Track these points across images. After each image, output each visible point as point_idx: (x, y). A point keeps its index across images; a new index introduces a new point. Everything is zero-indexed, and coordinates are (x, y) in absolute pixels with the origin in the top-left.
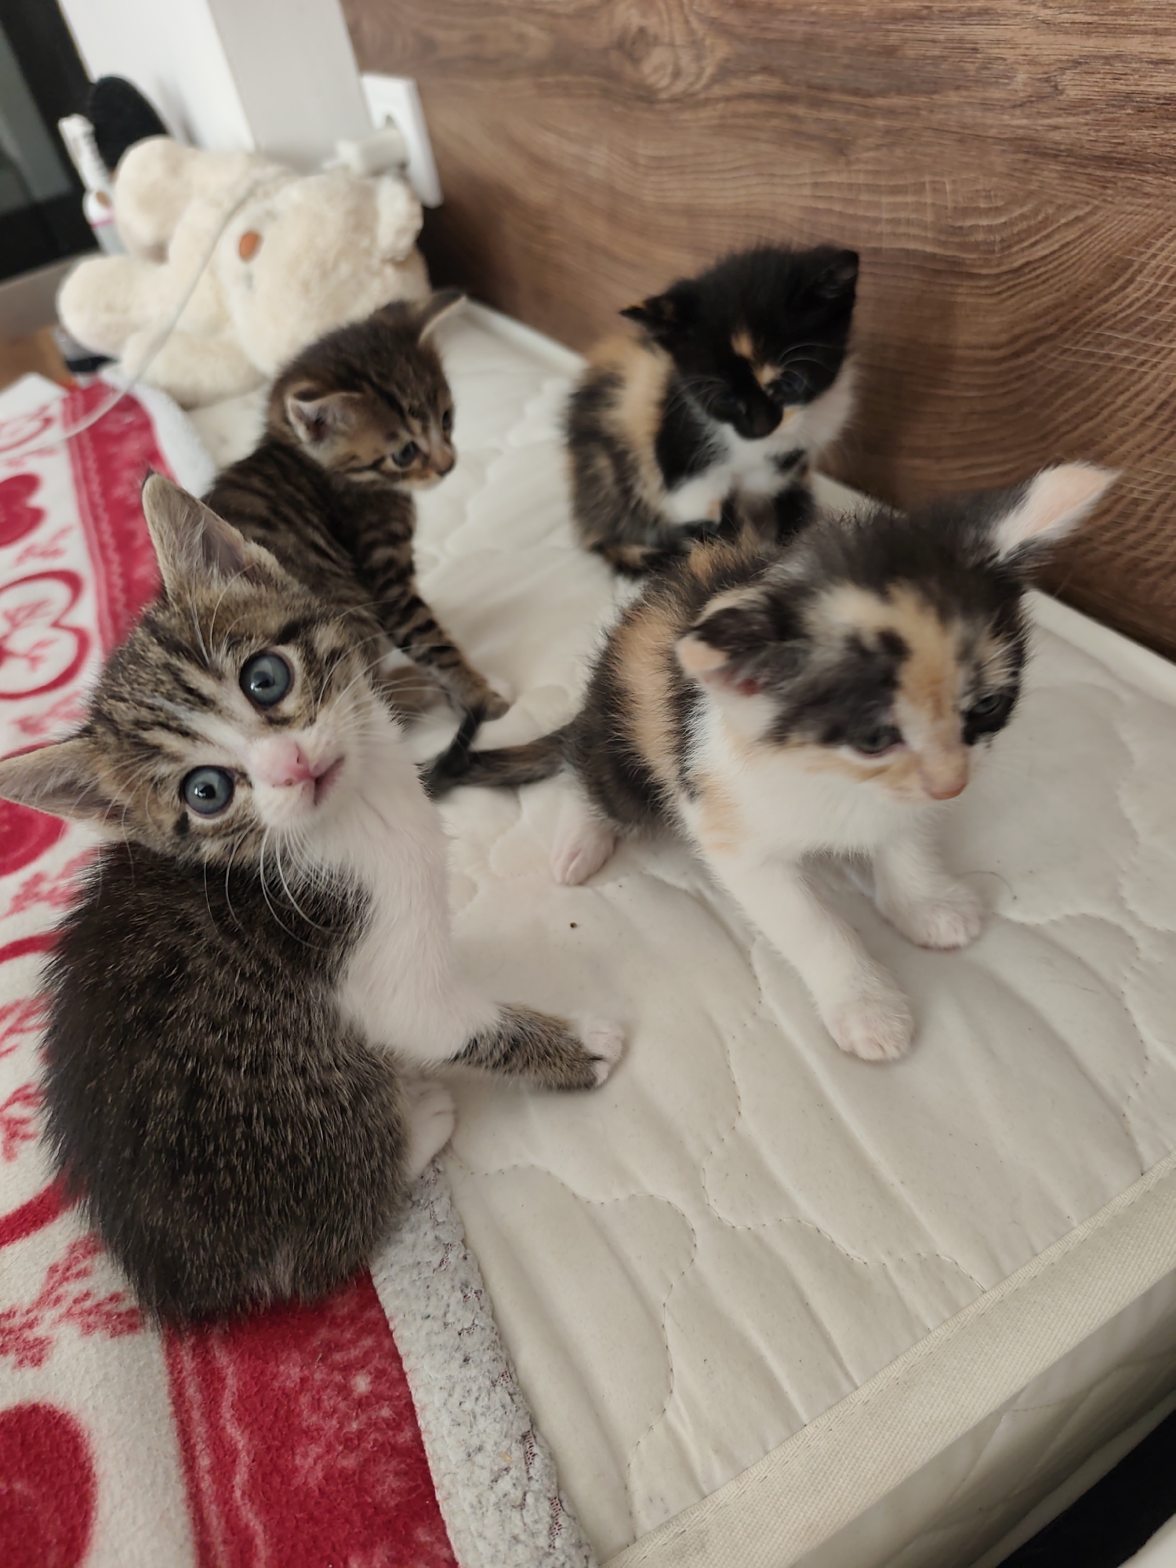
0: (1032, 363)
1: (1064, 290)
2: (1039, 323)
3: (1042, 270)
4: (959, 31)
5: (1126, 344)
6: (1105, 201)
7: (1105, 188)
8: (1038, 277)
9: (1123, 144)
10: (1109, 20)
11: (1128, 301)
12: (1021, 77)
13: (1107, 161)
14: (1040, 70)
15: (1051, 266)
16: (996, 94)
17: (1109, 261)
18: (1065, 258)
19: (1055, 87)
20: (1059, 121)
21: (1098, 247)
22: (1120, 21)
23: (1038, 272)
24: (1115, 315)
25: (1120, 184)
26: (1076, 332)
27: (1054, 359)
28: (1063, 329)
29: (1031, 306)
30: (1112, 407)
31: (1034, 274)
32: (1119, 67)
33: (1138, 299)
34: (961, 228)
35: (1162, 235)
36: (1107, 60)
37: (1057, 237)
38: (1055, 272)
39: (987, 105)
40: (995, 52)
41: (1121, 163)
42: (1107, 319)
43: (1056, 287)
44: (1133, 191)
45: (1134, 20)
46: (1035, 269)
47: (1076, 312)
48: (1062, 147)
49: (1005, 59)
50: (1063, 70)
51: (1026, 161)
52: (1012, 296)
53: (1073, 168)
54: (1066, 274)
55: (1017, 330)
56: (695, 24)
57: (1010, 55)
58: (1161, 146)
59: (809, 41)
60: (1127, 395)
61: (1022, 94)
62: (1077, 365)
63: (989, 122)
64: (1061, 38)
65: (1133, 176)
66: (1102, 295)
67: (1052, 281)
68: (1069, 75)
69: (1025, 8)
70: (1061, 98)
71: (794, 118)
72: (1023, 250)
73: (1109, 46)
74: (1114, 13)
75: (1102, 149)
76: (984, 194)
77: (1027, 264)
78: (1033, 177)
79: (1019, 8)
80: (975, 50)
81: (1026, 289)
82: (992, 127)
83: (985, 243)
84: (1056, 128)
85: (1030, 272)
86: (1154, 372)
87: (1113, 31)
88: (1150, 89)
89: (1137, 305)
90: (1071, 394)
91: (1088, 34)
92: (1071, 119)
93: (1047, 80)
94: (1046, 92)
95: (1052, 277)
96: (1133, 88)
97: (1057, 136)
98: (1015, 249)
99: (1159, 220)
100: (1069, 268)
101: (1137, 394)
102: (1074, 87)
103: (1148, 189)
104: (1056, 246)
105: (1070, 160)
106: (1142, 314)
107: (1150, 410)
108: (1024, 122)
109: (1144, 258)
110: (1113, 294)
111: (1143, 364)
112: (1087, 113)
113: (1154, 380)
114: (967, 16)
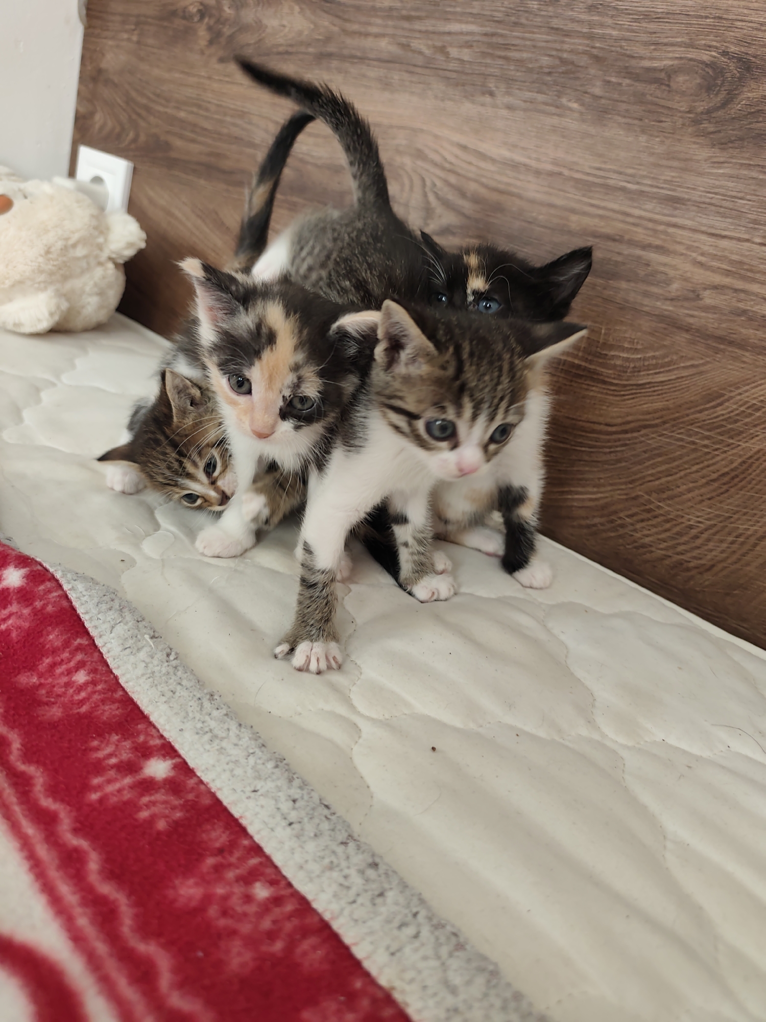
0: (636, 438)
1: (672, 401)
2: (648, 417)
3: (660, 388)
4: (638, 252)
5: (708, 438)
6: (714, 360)
7: (717, 353)
8: (654, 391)
9: (735, 334)
10: (742, 272)
11: (715, 415)
12: (675, 286)
13: (721, 339)
14: (690, 285)
15: (666, 387)
16: (654, 290)
17: (709, 392)
18: (677, 384)
19: (698, 296)
20: (696, 313)
21: (703, 383)
22: (749, 274)
23: (656, 388)
24: (704, 421)
25: (727, 353)
26: (673, 426)
27: (653, 438)
28: (664, 423)
29: (645, 406)
30: (688, 471)
31: (653, 389)
32: (742, 296)
33: (723, 415)
34: (606, 355)
35: (748, 384)
36: (736, 291)
37: (676, 372)
38: (668, 391)
39: (646, 294)
40: (661, 269)
41: (731, 343)
42: (699, 422)
43: (666, 399)
44: (736, 358)
45: (758, 276)
46: (654, 387)
47: (677, 415)
48: (693, 327)
49: (666, 274)
50: (705, 289)
51: (665, 329)
52: (633, 398)
53: (698, 339)
54: (676, 393)
55: (630, 418)
57: (672, 273)
58: (759, 340)
60: (701, 465)
61: (673, 294)
62: (669, 444)
63: (645, 303)
64: (708, 273)
65: (737, 350)
66: (698, 408)
67: (664, 395)
68: (707, 293)
69: (689, 253)
70: (700, 302)
72: (648, 375)
73: (739, 284)
74: (747, 270)
75: (719, 333)
76: (629, 340)
77: (649, 383)
78: (668, 338)
79: (684, 252)
80: (648, 265)
81: (644, 396)
82: (647, 306)
83: (621, 366)
84: (692, 316)
85: (650, 388)
86: (724, 456)
87: (743, 278)
88: (759, 311)
89: (721, 418)
90: (660, 459)
91: (727, 276)
92: (703, 314)
93: (693, 291)
94: (690, 297)
95: (665, 393)
96: (749, 308)
97: (691, 320)
98: (642, 373)
99: (749, 376)
100: (679, 390)
101: (708, 466)
102: (709, 298)
103: (745, 359)
104: (674, 377)
105: (697, 334)
106: (724, 423)
107: (715, 476)
108: (671, 308)
109: (732, 394)
110: (707, 409)
111: (717, 450)
112: (715, 313)
113: (722, 460)
114: (646, 247)
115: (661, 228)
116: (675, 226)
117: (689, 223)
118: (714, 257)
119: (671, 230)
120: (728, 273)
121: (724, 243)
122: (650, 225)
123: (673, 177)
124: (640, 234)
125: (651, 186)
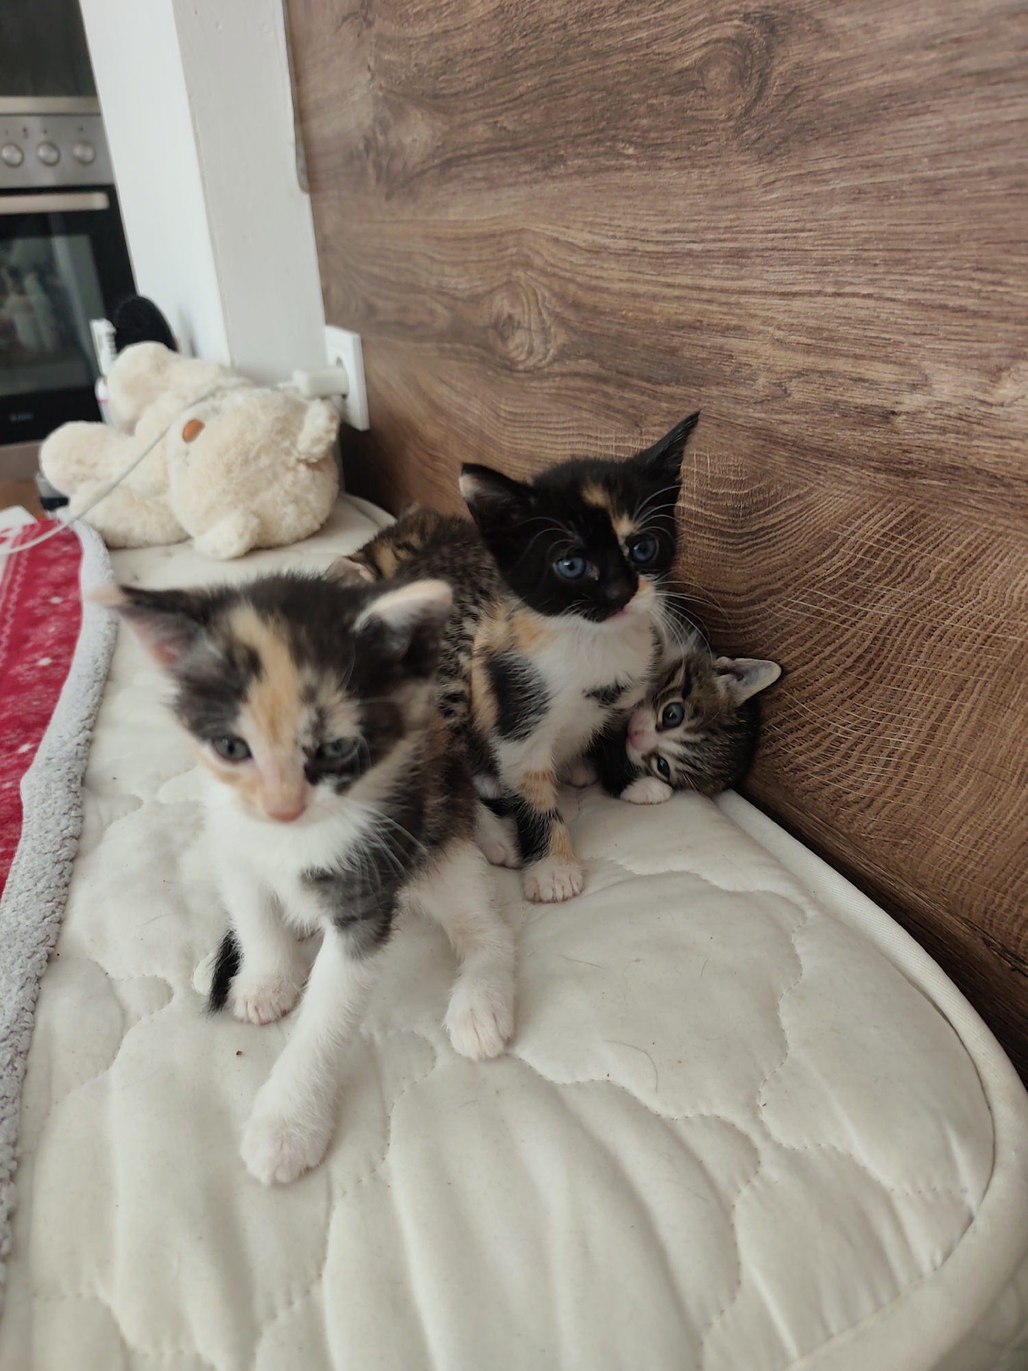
0: (764, 610)
1: (788, 553)
2: (769, 578)
3: (773, 534)
4: (720, 340)
5: (832, 604)
6: (818, 484)
7: (819, 474)
8: (769, 540)
9: (832, 441)
10: (822, 343)
11: (834, 568)
12: (762, 381)
13: (820, 452)
14: (775, 376)
15: (779, 532)
16: (743, 391)
17: (821, 533)
18: (789, 527)
19: (785, 390)
20: (787, 417)
21: (813, 521)
22: (831, 345)
23: (770, 536)
24: (824, 578)
25: (829, 472)
26: (796, 589)
27: (780, 609)
28: (787, 585)
29: (765, 563)
30: (822, 655)
31: (767, 537)
32: (829, 380)
33: (841, 567)
34: (717, 494)
35: (859, 517)
36: (822, 373)
37: (784, 510)
38: (781, 538)
39: (737, 400)
40: (744, 359)
41: (830, 456)
42: (819, 581)
43: (782, 550)
44: (840, 479)
45: (841, 346)
46: (768, 533)
47: (797, 572)
48: (789, 438)
49: (751, 366)
50: (790, 378)
51: (763, 446)
52: (752, 553)
53: (796, 456)
54: (790, 540)
55: (754, 582)
56: (545, 316)
57: (754, 362)
58: (859, 445)
59: (620, 337)
60: (833, 646)
61: (762, 394)
62: (796, 616)
63: (738, 413)
64: (790, 354)
65: (838, 466)
66: (815, 561)
67: (779, 545)
68: (794, 383)
69: (766, 328)
70: (790, 399)
71: (606, 395)
72: (759, 517)
73: (823, 364)
74: (826, 339)
75: (816, 442)
76: (733, 468)
77: (762, 529)
78: (768, 460)
79: (761, 327)
80: (731, 357)
81: (762, 549)
82: (740, 416)
83: (733, 508)
84: (785, 423)
85: (764, 535)
86: (853, 630)
87: (826, 352)
88: (851, 400)
89: (841, 572)
90: (791, 640)
91: (808, 353)
92: (795, 417)
93: (780, 385)
94: (779, 393)
95: (780, 541)
96: (839, 397)
97: (785, 429)
98: (753, 516)
99: (858, 504)
100: (792, 535)
101: (840, 647)
102: (798, 392)
103: (849, 479)
104: (783, 517)
105: (794, 449)
106: (844, 580)
107: (849, 662)
108: (763, 415)
109: (845, 534)
110: (823, 561)
111: (844, 622)
112: (807, 413)
113: (853, 637)
114: (726, 330)
115: (733, 299)
116: (745, 292)
117: (757, 284)
118: (792, 328)
119: (743, 299)
120: (808, 349)
121: (797, 304)
122: (723, 298)
123: (731, 220)
124: (716, 315)
125: (714, 241)
